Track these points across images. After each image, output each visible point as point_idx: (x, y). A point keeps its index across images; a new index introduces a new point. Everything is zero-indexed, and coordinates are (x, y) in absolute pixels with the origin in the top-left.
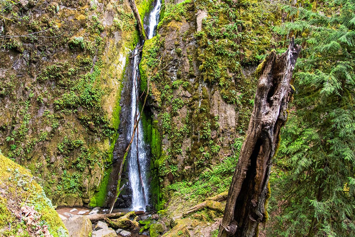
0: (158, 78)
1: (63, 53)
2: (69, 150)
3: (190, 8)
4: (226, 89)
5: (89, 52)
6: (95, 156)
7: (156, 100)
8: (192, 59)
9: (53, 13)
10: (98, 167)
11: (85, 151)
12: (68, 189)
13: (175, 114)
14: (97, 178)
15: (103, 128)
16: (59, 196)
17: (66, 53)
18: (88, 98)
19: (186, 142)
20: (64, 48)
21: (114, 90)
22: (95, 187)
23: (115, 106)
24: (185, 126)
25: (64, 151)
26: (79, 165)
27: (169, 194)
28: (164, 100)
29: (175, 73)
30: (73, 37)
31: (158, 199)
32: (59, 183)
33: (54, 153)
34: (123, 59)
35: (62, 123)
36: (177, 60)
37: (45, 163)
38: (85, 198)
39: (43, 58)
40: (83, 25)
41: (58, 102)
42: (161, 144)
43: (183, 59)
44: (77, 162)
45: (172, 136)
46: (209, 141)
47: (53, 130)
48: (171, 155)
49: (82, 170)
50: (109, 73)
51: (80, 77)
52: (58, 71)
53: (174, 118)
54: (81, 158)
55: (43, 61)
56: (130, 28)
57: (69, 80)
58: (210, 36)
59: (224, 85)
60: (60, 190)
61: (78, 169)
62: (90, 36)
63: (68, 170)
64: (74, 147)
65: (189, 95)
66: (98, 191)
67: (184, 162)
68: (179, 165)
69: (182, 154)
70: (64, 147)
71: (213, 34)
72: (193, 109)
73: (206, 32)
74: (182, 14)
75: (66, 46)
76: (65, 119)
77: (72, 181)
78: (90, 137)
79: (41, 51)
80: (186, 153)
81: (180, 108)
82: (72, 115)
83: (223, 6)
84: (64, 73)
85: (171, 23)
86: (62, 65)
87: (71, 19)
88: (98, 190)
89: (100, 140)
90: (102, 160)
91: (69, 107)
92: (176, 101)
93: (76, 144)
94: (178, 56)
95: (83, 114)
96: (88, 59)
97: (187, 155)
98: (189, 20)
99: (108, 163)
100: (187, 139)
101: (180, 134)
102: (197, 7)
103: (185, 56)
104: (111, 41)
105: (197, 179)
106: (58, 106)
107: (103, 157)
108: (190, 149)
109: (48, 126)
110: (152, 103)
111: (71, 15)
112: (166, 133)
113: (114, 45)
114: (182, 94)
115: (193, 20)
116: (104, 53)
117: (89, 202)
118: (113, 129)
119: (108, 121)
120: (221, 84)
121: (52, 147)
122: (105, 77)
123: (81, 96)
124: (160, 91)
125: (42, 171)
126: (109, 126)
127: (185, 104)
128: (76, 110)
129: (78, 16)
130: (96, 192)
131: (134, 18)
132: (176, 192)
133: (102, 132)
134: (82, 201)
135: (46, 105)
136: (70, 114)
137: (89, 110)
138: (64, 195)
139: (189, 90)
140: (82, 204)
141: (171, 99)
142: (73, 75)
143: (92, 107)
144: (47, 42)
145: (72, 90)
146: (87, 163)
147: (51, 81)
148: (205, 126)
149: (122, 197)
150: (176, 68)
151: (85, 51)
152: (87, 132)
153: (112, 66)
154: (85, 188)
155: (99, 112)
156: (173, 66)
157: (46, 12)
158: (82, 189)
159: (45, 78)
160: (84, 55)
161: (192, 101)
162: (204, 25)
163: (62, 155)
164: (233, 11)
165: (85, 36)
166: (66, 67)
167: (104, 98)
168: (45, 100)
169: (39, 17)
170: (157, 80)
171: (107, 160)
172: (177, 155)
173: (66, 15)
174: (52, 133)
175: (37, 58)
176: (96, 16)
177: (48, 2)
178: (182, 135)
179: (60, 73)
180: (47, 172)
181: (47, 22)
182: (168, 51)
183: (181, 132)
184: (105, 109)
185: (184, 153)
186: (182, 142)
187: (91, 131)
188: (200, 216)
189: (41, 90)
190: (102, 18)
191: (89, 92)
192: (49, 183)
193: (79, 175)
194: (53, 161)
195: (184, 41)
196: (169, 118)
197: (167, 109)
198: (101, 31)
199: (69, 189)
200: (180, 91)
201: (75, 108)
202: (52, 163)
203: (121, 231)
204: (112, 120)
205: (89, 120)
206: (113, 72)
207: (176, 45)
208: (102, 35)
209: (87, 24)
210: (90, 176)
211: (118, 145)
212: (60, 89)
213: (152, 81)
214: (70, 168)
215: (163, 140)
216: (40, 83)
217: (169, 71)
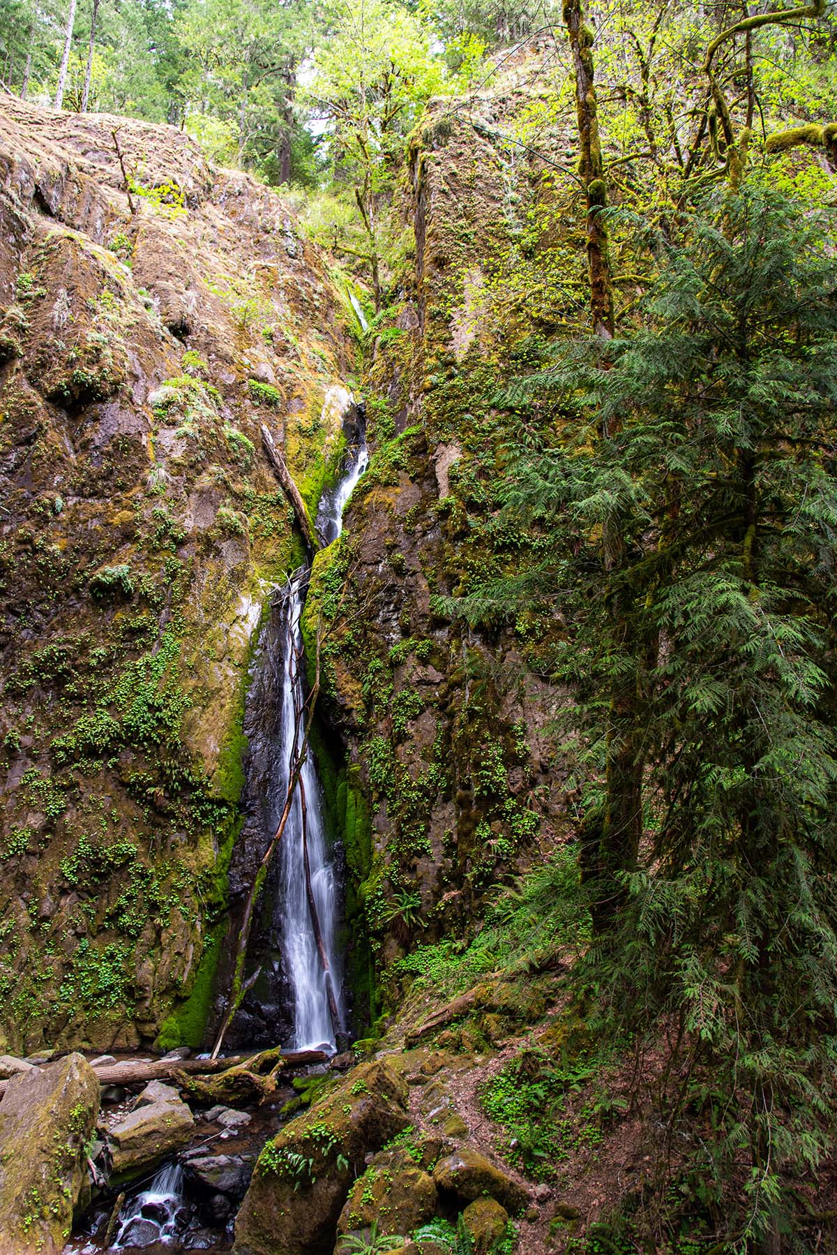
0: (351, 644)
1: (77, 613)
2: (97, 875)
3: (418, 446)
4: (539, 641)
5: (145, 600)
6: (172, 887)
7: (351, 705)
8: (435, 576)
9: (46, 516)
10: (181, 919)
11: (142, 876)
12: (95, 995)
13: (401, 738)
14: (178, 954)
15: (191, 802)
16: (65, 1019)
17: (83, 611)
18: (145, 722)
19: (441, 816)
20: (80, 599)
21: (222, 693)
22: (175, 985)
23: (227, 735)
24: (433, 768)
25: (80, 881)
26: (125, 920)
27: (400, 988)
28: (370, 701)
29: (394, 624)
30: (101, 569)
31: (372, 1010)
32: (65, 980)
33: (51, 887)
34: (250, 610)
35: (75, 800)
36: (394, 585)
37: (24, 919)
38: (144, 1022)
39: (24, 633)
40: (128, 536)
41: (63, 743)
42: (368, 832)
43: (411, 581)
44: (120, 911)
45: (398, 804)
46: (503, 801)
47: (50, 821)
48: (397, 862)
49: (133, 932)
50: (206, 647)
51: (124, 668)
52: (61, 659)
53: (400, 748)
54: (129, 898)
55: (23, 641)
56: (275, 529)
57: (92, 680)
58: (472, 506)
59: (531, 632)
60: (67, 1001)
61: (122, 932)
62: (148, 559)
63: (94, 937)
64: (111, 865)
65: (438, 677)
66: (187, 998)
67: (439, 877)
68: (426, 891)
69: (429, 856)
70: (79, 869)
71: (480, 497)
72: (451, 716)
73: (460, 496)
74: (396, 465)
75: (86, 594)
76: (82, 788)
77: (104, 969)
78: (159, 833)
79: (17, 614)
80: (442, 850)
81: (415, 718)
82: (102, 774)
83: (503, 423)
84: (77, 662)
85: (371, 494)
86: (72, 643)
87: (95, 525)
88: (185, 994)
89: (185, 839)
90: (193, 898)
91: (91, 752)
92: (400, 699)
93: (116, 856)
94: (398, 575)
95: (135, 769)
96: (142, 618)
97: (446, 856)
98: (417, 476)
99: (212, 906)
100: (444, 808)
101: (420, 794)
102: (433, 439)
103: (415, 573)
104: (211, 566)
105: (477, 928)
106: (61, 754)
107: (195, 890)
108: (455, 837)
109: (35, 812)
110: (340, 717)
111: (94, 516)
112: (382, 796)
113: (220, 574)
114: (415, 678)
115: (426, 476)
116: (190, 599)
117: (157, 1034)
118: (221, 803)
119: (205, 780)
120: (521, 628)
121: (44, 872)
122: (190, 660)
123: (125, 717)
124: (358, 680)
125: (13, 946)
126: (211, 794)
127: (429, 704)
128: (114, 760)
129: (114, 514)
130: (179, 1000)
131: (285, 502)
132: (420, 979)
133: (190, 816)
134: (134, 1030)
135: (29, 754)
136: (98, 772)
137: (151, 755)
138: (83, 1017)
139: (435, 661)
140: (135, 1042)
141: (389, 696)
142: (104, 665)
143: (158, 746)
144: (32, 591)
145: (101, 706)
146: (150, 912)
147: (45, 690)
148: (486, 758)
149: (260, 1010)
150: (397, 609)
151: (136, 600)
152: (149, 820)
153: (215, 629)
154: (141, 988)
155: (176, 758)
156: (388, 604)
157: (28, 518)
158: (133, 992)
159: (27, 683)
160: (133, 609)
161: (447, 693)
162: (453, 478)
163: (74, 894)
164: (536, 429)
165: (135, 562)
166: (84, 648)
167: (189, 715)
168: (27, 740)
169: (11, 531)
170: (349, 652)
171: (211, 895)
172: (415, 860)
173: (82, 517)
174: (46, 830)
175: (8, 634)
176: (164, 510)
177: (34, 494)
178: (426, 795)
179: (65, 665)
180: (28, 948)
181: (30, 541)
182: (370, 568)
183: (421, 788)
184: (195, 746)
185: (436, 852)
186: (429, 817)
187: (160, 815)
188: (454, 1035)
189: (17, 717)
190: (182, 512)
191: (148, 705)
192: (35, 980)
193: (125, 950)
194: (48, 913)
195: (409, 533)
196: (386, 752)
197: (381, 726)
198: (180, 543)
199: (97, 995)
200: (412, 670)
201: (109, 753)
202: (46, 919)
203: (220, 1113)
204: (219, 775)
205: (150, 784)
206: (219, 643)
207: (388, 547)
208: (184, 552)
209: (139, 531)
210: (157, 950)
211: (243, 848)
212: (69, 707)
213: (336, 656)
214: (99, 932)
215: (375, 820)
216: (14, 697)
217: (378, 621)
